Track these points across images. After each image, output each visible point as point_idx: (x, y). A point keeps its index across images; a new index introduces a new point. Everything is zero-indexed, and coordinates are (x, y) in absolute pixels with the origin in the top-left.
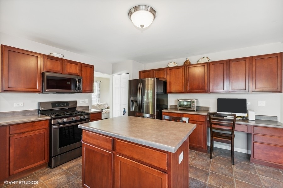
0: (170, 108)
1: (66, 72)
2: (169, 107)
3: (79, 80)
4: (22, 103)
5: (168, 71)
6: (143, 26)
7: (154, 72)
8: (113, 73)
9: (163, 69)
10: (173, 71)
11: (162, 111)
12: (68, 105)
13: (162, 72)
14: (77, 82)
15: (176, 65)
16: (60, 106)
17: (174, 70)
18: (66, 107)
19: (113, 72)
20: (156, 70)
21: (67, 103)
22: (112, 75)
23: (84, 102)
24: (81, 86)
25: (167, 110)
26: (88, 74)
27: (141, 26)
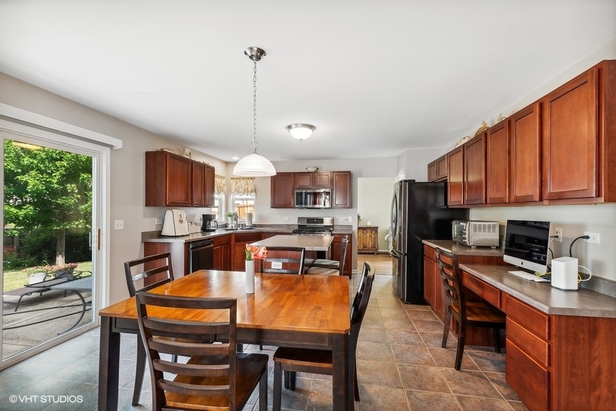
1: (316, 186)
3: (326, 193)
4: (288, 217)
5: (449, 159)
7: (438, 165)
8: (397, 175)
9: (444, 157)
11: (424, 241)
16: (315, 223)
17: (454, 156)
19: (398, 172)
20: (439, 160)
21: (321, 220)
23: (347, 220)
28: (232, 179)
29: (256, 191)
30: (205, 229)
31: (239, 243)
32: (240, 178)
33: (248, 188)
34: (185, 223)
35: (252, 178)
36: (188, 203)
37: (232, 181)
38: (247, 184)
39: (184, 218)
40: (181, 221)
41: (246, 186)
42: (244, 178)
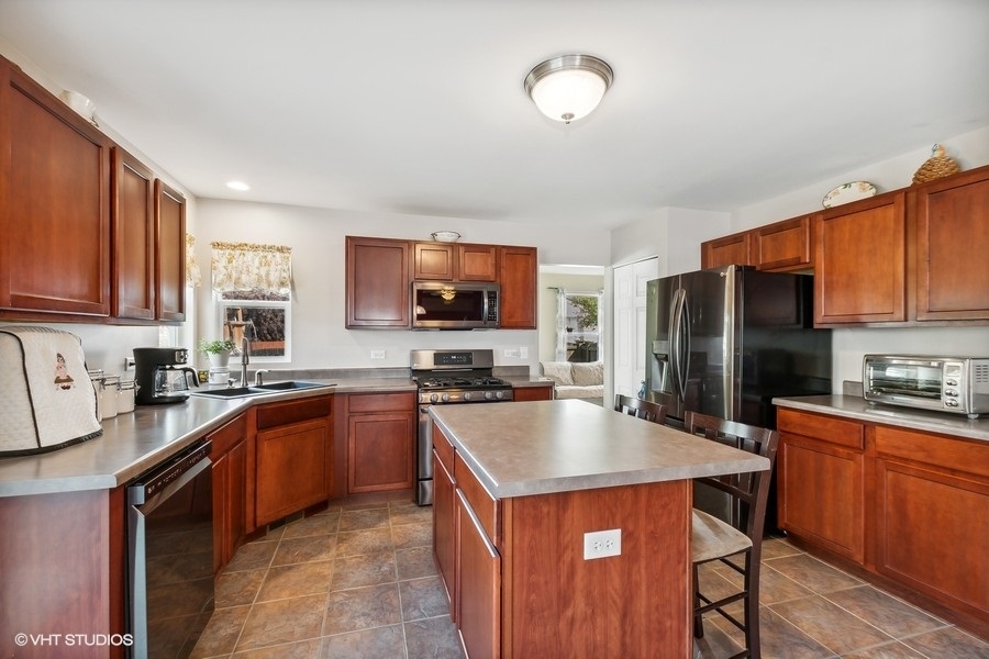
0: (846, 397)
1: (463, 277)
2: (838, 388)
3: (489, 293)
4: (383, 352)
5: (822, 227)
6: (571, 116)
7: (757, 240)
8: (612, 262)
9: (795, 223)
10: (847, 223)
11: (776, 401)
12: (470, 362)
13: (791, 234)
14: (486, 300)
15: (870, 193)
16: (453, 362)
17: (848, 219)
18: (466, 366)
19: (613, 258)
20: (766, 231)
21: (466, 356)
22: (609, 268)
23: (517, 354)
24: (496, 309)
25: (829, 403)
26: (519, 275)
27: (564, 116)
28: (217, 245)
29: (292, 282)
30: (148, 399)
31: (270, 433)
32: (241, 246)
33: (268, 274)
34: (84, 386)
35: (281, 250)
36: (101, 307)
37: (216, 253)
38: (268, 264)
39: (75, 368)
40: (64, 382)
41: (263, 271)
42: (255, 248)
